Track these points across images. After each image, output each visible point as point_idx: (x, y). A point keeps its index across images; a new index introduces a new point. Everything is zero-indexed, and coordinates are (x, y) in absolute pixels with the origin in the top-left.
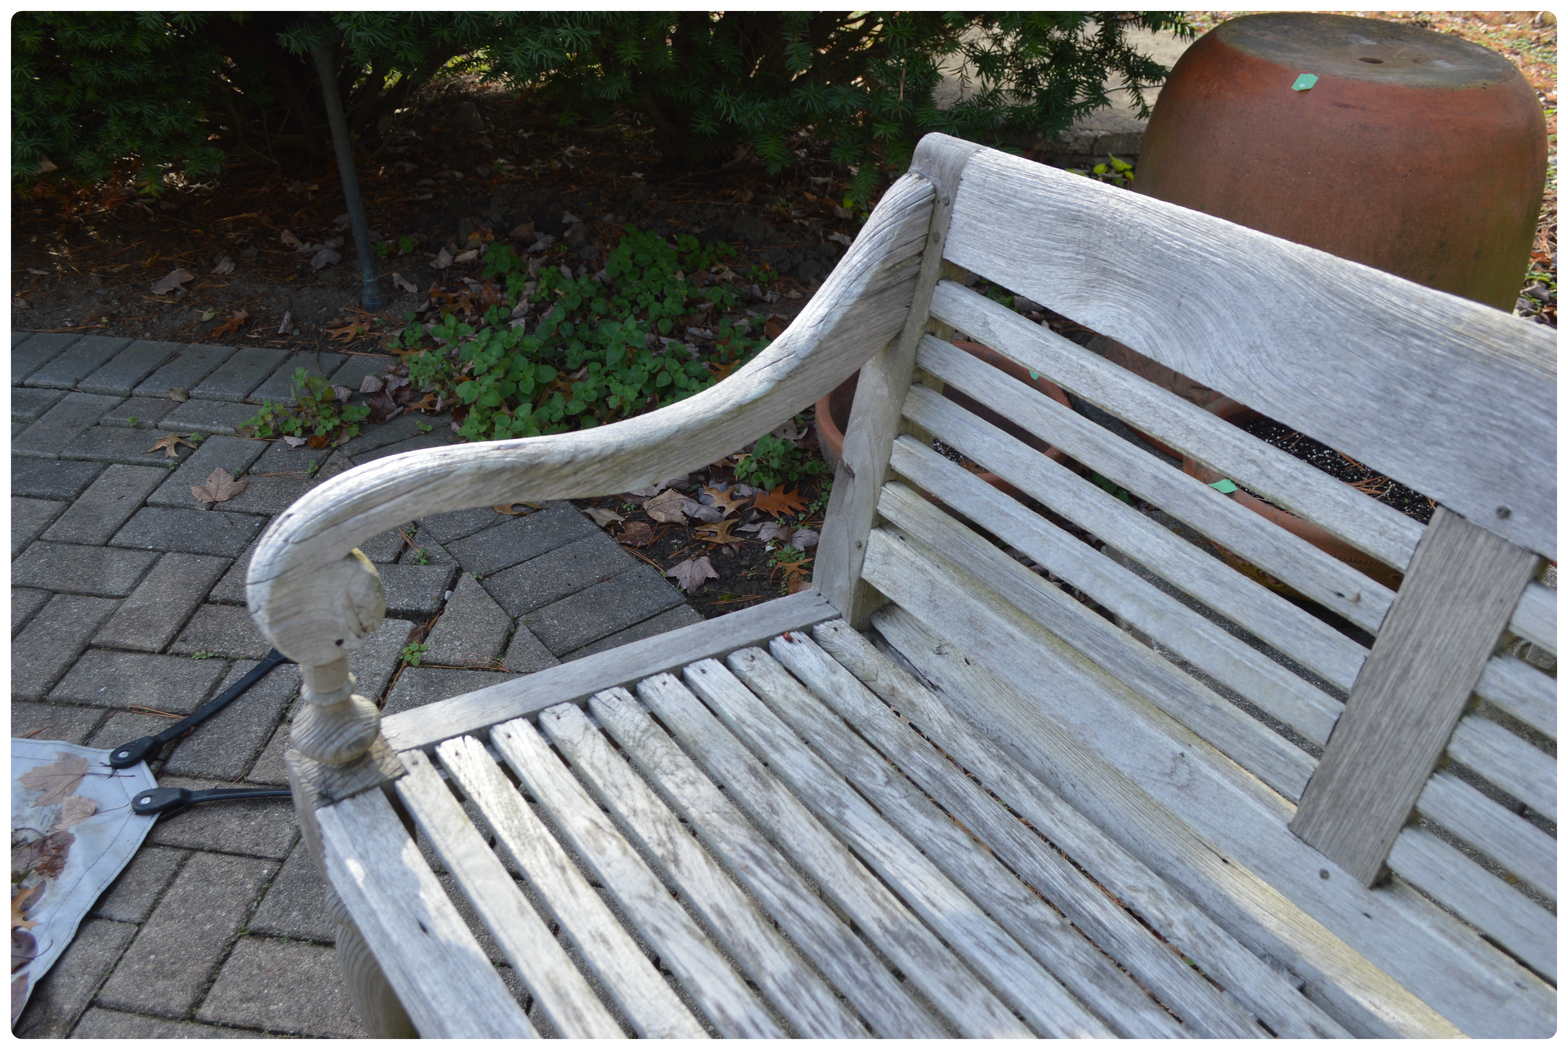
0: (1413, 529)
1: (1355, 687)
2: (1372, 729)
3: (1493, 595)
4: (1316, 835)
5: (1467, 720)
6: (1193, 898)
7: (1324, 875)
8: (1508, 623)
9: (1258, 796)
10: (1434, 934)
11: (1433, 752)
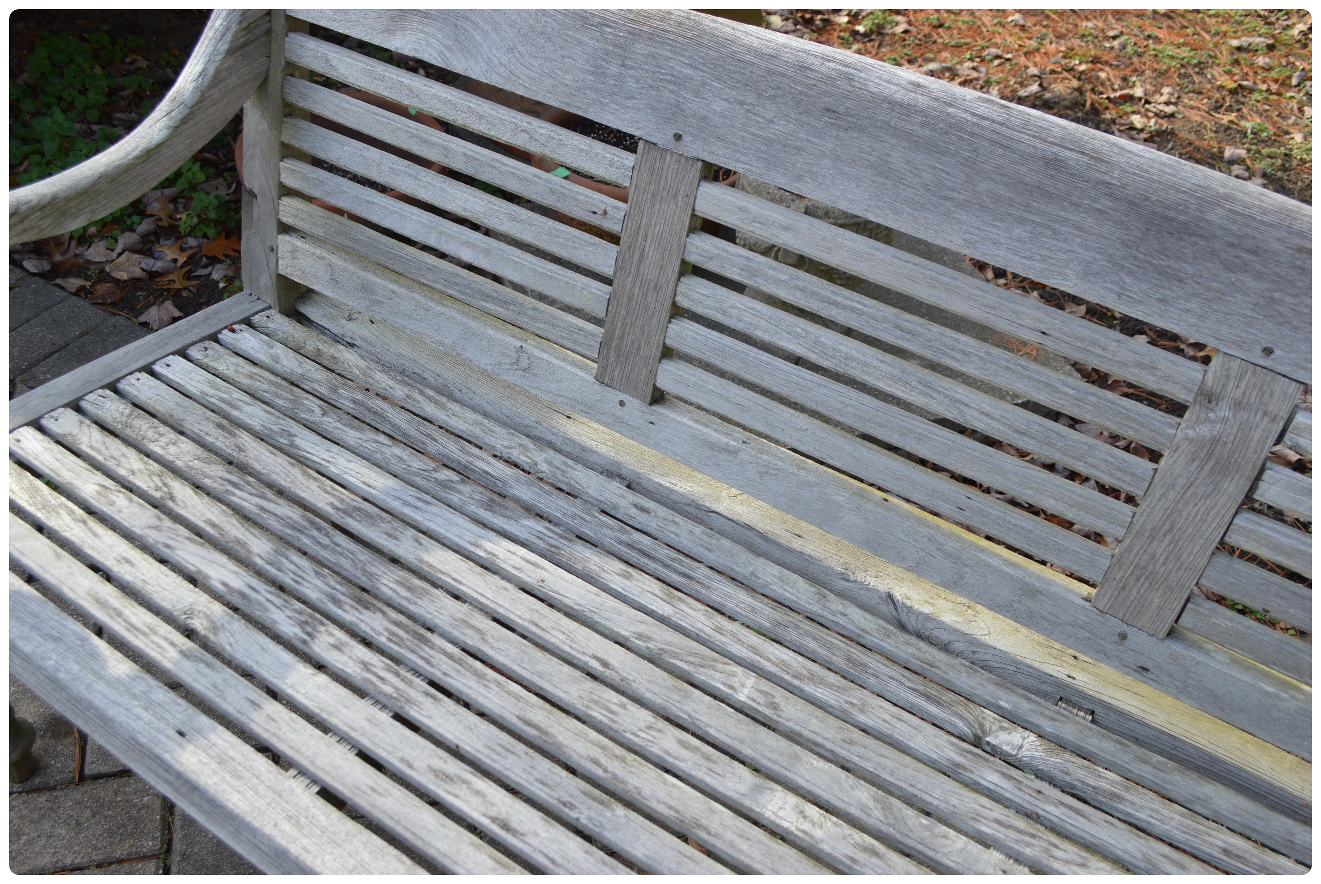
0: (629, 159)
1: (615, 273)
2: (630, 299)
3: (682, 192)
4: (612, 380)
5: (683, 279)
6: (551, 446)
7: (622, 404)
8: (694, 210)
9: (574, 364)
10: (691, 423)
11: (667, 304)
